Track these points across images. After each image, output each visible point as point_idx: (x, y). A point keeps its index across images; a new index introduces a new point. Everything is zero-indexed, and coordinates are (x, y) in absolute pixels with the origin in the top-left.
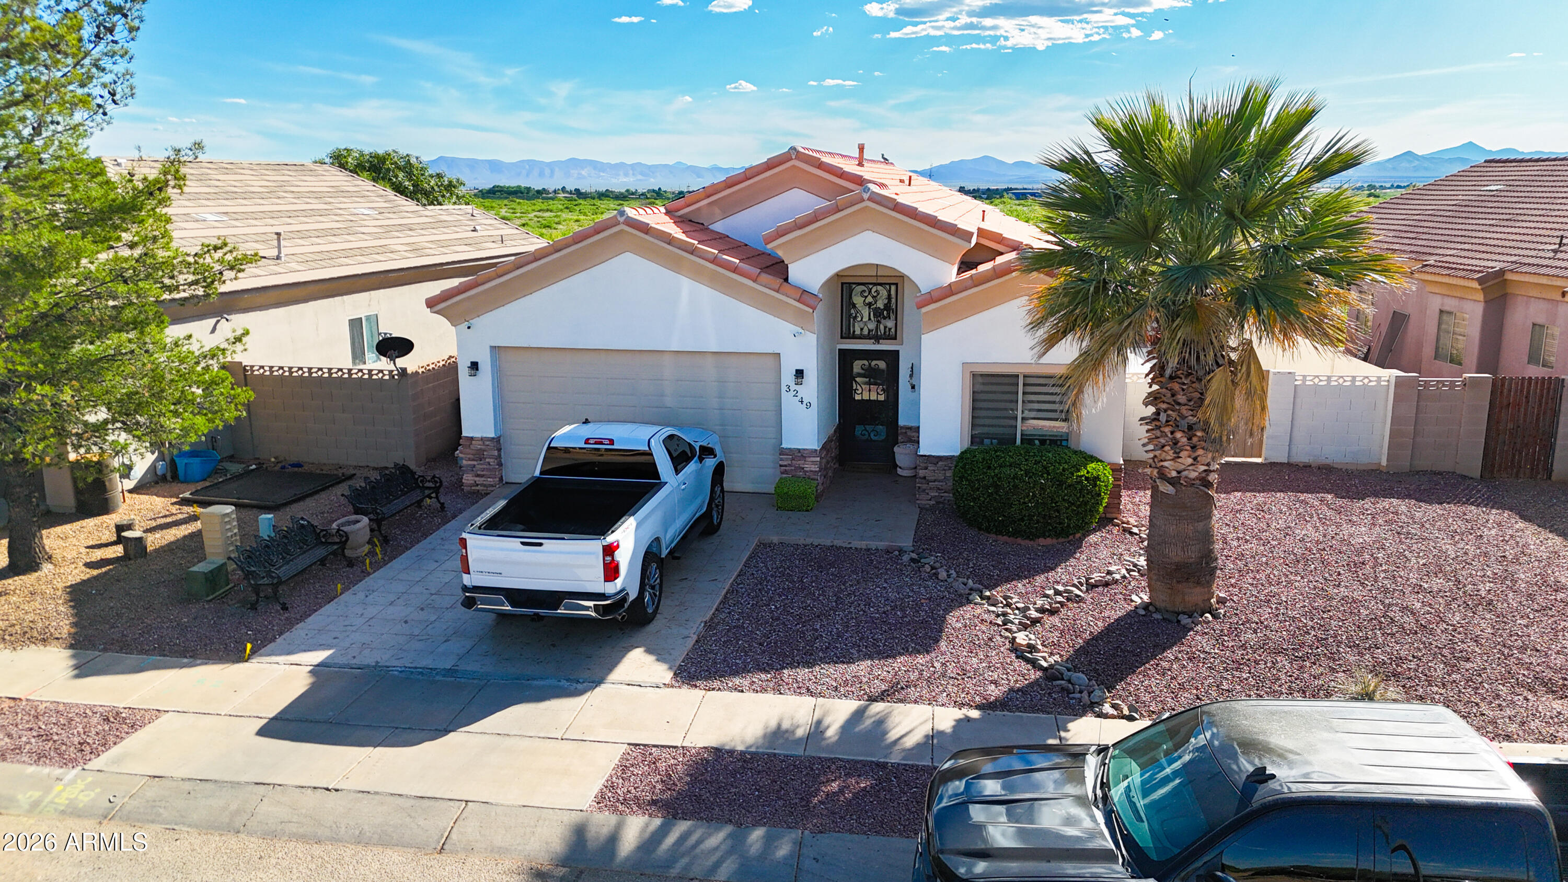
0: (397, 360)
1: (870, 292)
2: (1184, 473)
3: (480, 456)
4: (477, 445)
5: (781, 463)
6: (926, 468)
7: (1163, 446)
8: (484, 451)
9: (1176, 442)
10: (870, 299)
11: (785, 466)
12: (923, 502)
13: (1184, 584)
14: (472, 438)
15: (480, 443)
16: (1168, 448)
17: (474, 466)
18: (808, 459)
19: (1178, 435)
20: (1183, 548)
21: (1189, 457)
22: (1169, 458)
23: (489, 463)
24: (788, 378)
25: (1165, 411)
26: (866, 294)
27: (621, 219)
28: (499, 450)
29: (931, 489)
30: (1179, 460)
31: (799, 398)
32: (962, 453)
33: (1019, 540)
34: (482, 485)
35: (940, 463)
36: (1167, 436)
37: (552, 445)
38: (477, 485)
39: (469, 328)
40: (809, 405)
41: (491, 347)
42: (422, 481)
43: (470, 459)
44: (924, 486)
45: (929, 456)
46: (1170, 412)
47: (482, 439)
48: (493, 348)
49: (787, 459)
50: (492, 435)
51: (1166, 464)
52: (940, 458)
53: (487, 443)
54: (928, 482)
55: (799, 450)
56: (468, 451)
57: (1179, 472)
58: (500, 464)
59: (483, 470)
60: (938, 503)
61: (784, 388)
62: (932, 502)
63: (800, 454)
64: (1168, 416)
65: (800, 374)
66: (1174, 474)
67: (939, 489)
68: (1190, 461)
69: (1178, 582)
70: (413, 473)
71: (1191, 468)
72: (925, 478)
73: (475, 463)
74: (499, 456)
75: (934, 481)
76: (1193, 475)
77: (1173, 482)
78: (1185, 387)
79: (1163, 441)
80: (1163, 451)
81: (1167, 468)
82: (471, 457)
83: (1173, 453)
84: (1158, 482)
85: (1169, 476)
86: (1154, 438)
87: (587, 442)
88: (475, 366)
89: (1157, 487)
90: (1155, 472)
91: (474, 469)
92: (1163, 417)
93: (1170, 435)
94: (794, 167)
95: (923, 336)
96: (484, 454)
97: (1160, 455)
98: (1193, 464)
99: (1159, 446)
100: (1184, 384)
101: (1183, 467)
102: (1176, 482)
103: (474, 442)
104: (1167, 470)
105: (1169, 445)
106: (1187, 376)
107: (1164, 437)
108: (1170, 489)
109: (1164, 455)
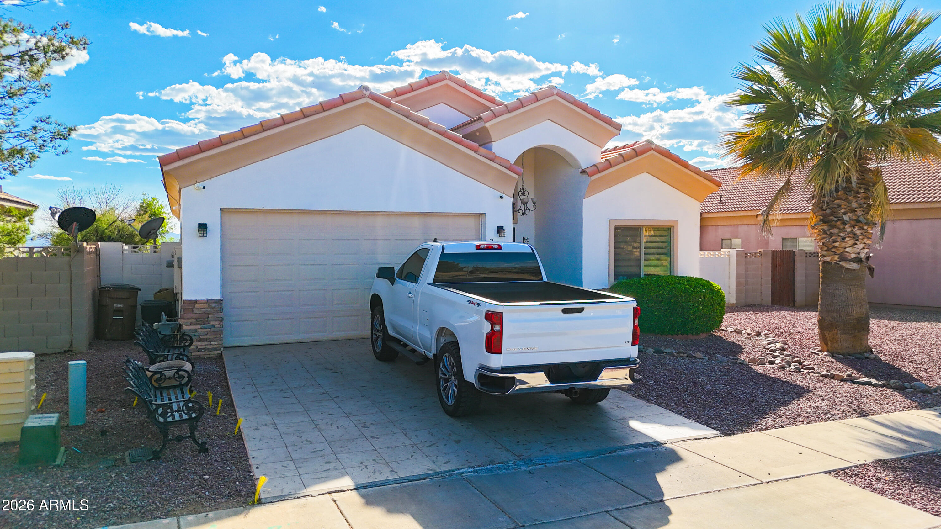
3: (203, 319)
4: (199, 309)
7: (844, 238)
8: (209, 313)
9: (854, 234)
14: (194, 302)
15: (206, 305)
16: (847, 239)
17: (196, 330)
19: (855, 229)
21: (861, 243)
22: (849, 245)
23: (214, 326)
25: (844, 214)
27: (368, 93)
28: (222, 312)
30: (856, 246)
34: (205, 349)
36: (846, 231)
39: (204, 188)
41: (221, 209)
43: (191, 324)
46: (849, 214)
47: (208, 301)
48: (224, 211)
50: (218, 297)
51: (847, 250)
53: (213, 305)
56: (191, 315)
57: (859, 253)
58: (222, 327)
59: (207, 334)
64: (848, 217)
65: (501, 229)
66: (853, 256)
68: (861, 246)
69: (859, 332)
71: (861, 251)
73: (198, 327)
74: (221, 318)
76: (864, 255)
77: (853, 260)
78: (859, 195)
79: (842, 235)
80: (843, 242)
81: (848, 252)
82: (193, 321)
83: (852, 242)
84: (841, 263)
85: (849, 258)
86: (831, 235)
87: (478, 247)
88: (203, 227)
89: (842, 267)
90: (836, 258)
91: (196, 334)
92: (846, 218)
93: (849, 230)
94: (447, 85)
95: (584, 200)
96: (208, 317)
97: (840, 245)
98: (864, 248)
99: (839, 239)
100: (859, 193)
101: (858, 251)
102: (858, 260)
103: (197, 306)
104: (848, 254)
105: (849, 237)
106: (860, 188)
107: (843, 232)
108: (855, 266)
109: (843, 244)
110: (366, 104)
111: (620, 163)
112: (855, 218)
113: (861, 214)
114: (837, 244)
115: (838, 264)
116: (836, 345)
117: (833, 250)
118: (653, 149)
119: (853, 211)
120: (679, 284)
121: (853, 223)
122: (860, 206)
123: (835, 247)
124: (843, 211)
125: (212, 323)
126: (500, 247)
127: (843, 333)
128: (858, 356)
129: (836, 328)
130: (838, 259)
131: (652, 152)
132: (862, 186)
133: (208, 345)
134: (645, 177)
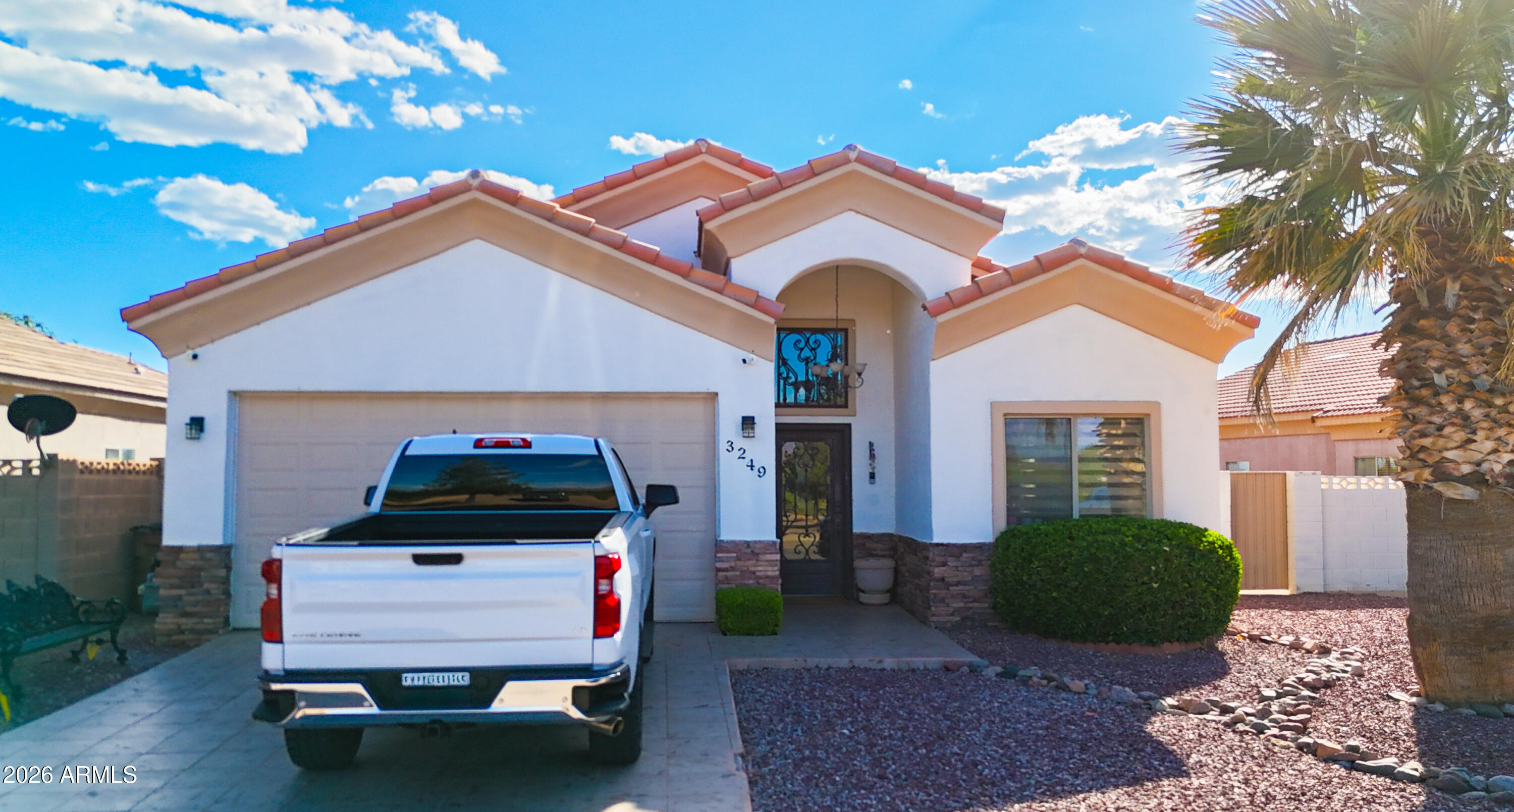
0: (43, 439)
1: (807, 342)
2: (1485, 466)
3: (191, 579)
4: (187, 561)
5: (719, 565)
6: (944, 564)
7: (1440, 428)
8: (201, 569)
9: (1466, 418)
10: (806, 353)
11: (726, 570)
12: (940, 619)
13: (1501, 653)
14: (179, 550)
15: (195, 556)
16: (1448, 430)
17: (179, 597)
18: (762, 557)
19: (1468, 405)
20: (1493, 591)
21: (1487, 439)
22: (1455, 444)
23: (208, 592)
24: (728, 428)
25: (1439, 370)
26: (802, 345)
27: (475, 183)
28: (229, 568)
29: (953, 597)
30: (1473, 446)
31: (747, 461)
32: (997, 540)
33: (1137, 648)
35: (965, 555)
36: (1446, 410)
37: (408, 453)
38: (182, 632)
39: (195, 357)
40: (762, 471)
41: (230, 392)
42: (86, 612)
43: (172, 587)
44: (943, 593)
45: (948, 545)
46: (1449, 371)
47: (200, 549)
48: (234, 395)
49: (728, 560)
50: (218, 541)
51: (1449, 455)
52: (964, 548)
53: (207, 555)
54: (948, 586)
55: (748, 544)
56: (170, 571)
57: (1479, 464)
58: (228, 594)
59: (196, 604)
60: (964, 619)
61: (723, 446)
62: (957, 618)
63: (749, 550)
64: (1447, 377)
65: (748, 422)
66: (1466, 469)
67: (964, 596)
68: (1489, 445)
69: (1492, 650)
70: (68, 597)
71: (1491, 457)
72: (943, 579)
73: (182, 592)
74: (226, 581)
75: (958, 584)
76: (1498, 468)
77: (1464, 480)
78: (1472, 327)
79: (1437, 419)
80: (1441, 436)
81: (1452, 461)
82: (176, 581)
83: (1460, 436)
84: (1437, 486)
85: (1456, 473)
86: (1415, 420)
87: (478, 444)
88: (197, 424)
89: (1439, 495)
90: (1427, 474)
91: (179, 604)
92: (1440, 380)
93: (1452, 408)
94: (704, 164)
95: (932, 363)
96: (199, 577)
97: (1434, 444)
98: (1495, 451)
99: (1431, 429)
100: (1472, 321)
101: (1479, 457)
102: (1477, 479)
103: (182, 556)
104: (1451, 465)
105: (1453, 424)
106: (1475, 309)
107: (1439, 412)
108: (1468, 493)
109: (1441, 442)
110: (474, 202)
111: (1001, 287)
112: (1465, 379)
113: (1482, 370)
114: (1427, 442)
115: (1431, 488)
116: (1439, 681)
117: (1422, 456)
118: (1081, 256)
119: (1458, 363)
120: (1116, 532)
121: (1460, 391)
122: (1479, 350)
123: (1423, 449)
124: (1434, 364)
125: (206, 586)
126: (527, 444)
127: (1452, 653)
128: (1483, 709)
129: (1435, 640)
130: (1430, 478)
131: (1081, 262)
132: (1480, 304)
133: (198, 623)
134: (1076, 314)
